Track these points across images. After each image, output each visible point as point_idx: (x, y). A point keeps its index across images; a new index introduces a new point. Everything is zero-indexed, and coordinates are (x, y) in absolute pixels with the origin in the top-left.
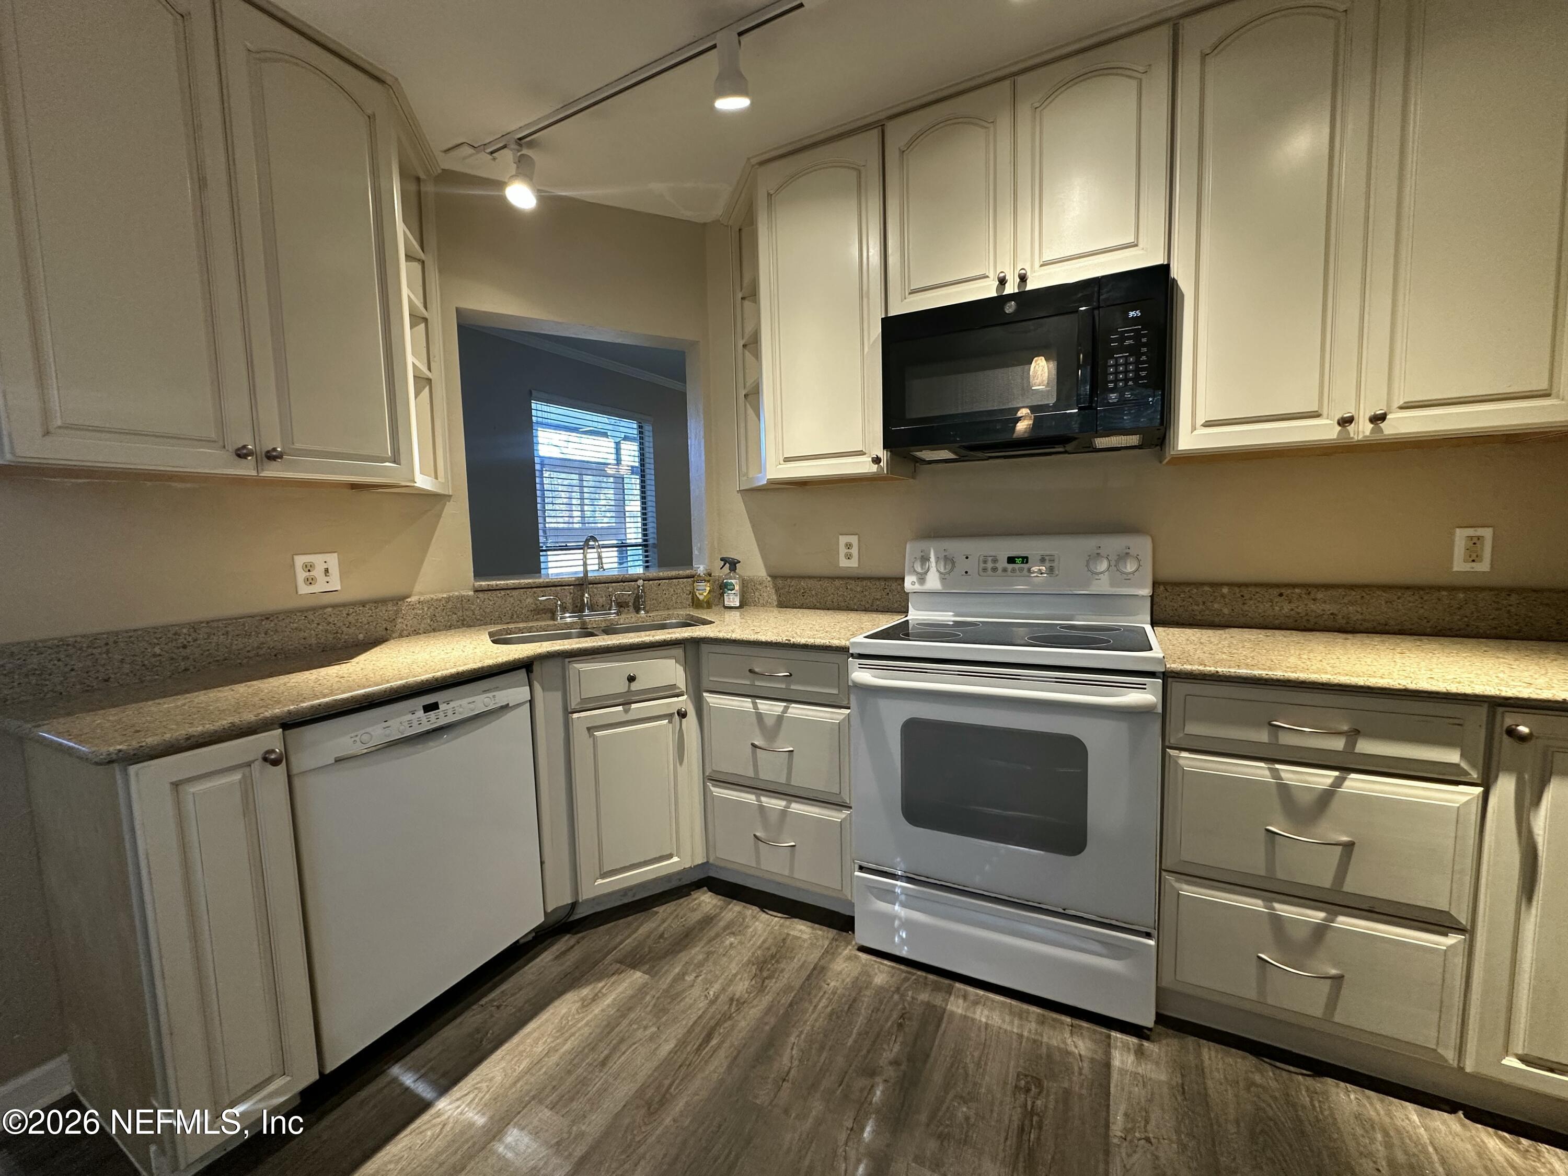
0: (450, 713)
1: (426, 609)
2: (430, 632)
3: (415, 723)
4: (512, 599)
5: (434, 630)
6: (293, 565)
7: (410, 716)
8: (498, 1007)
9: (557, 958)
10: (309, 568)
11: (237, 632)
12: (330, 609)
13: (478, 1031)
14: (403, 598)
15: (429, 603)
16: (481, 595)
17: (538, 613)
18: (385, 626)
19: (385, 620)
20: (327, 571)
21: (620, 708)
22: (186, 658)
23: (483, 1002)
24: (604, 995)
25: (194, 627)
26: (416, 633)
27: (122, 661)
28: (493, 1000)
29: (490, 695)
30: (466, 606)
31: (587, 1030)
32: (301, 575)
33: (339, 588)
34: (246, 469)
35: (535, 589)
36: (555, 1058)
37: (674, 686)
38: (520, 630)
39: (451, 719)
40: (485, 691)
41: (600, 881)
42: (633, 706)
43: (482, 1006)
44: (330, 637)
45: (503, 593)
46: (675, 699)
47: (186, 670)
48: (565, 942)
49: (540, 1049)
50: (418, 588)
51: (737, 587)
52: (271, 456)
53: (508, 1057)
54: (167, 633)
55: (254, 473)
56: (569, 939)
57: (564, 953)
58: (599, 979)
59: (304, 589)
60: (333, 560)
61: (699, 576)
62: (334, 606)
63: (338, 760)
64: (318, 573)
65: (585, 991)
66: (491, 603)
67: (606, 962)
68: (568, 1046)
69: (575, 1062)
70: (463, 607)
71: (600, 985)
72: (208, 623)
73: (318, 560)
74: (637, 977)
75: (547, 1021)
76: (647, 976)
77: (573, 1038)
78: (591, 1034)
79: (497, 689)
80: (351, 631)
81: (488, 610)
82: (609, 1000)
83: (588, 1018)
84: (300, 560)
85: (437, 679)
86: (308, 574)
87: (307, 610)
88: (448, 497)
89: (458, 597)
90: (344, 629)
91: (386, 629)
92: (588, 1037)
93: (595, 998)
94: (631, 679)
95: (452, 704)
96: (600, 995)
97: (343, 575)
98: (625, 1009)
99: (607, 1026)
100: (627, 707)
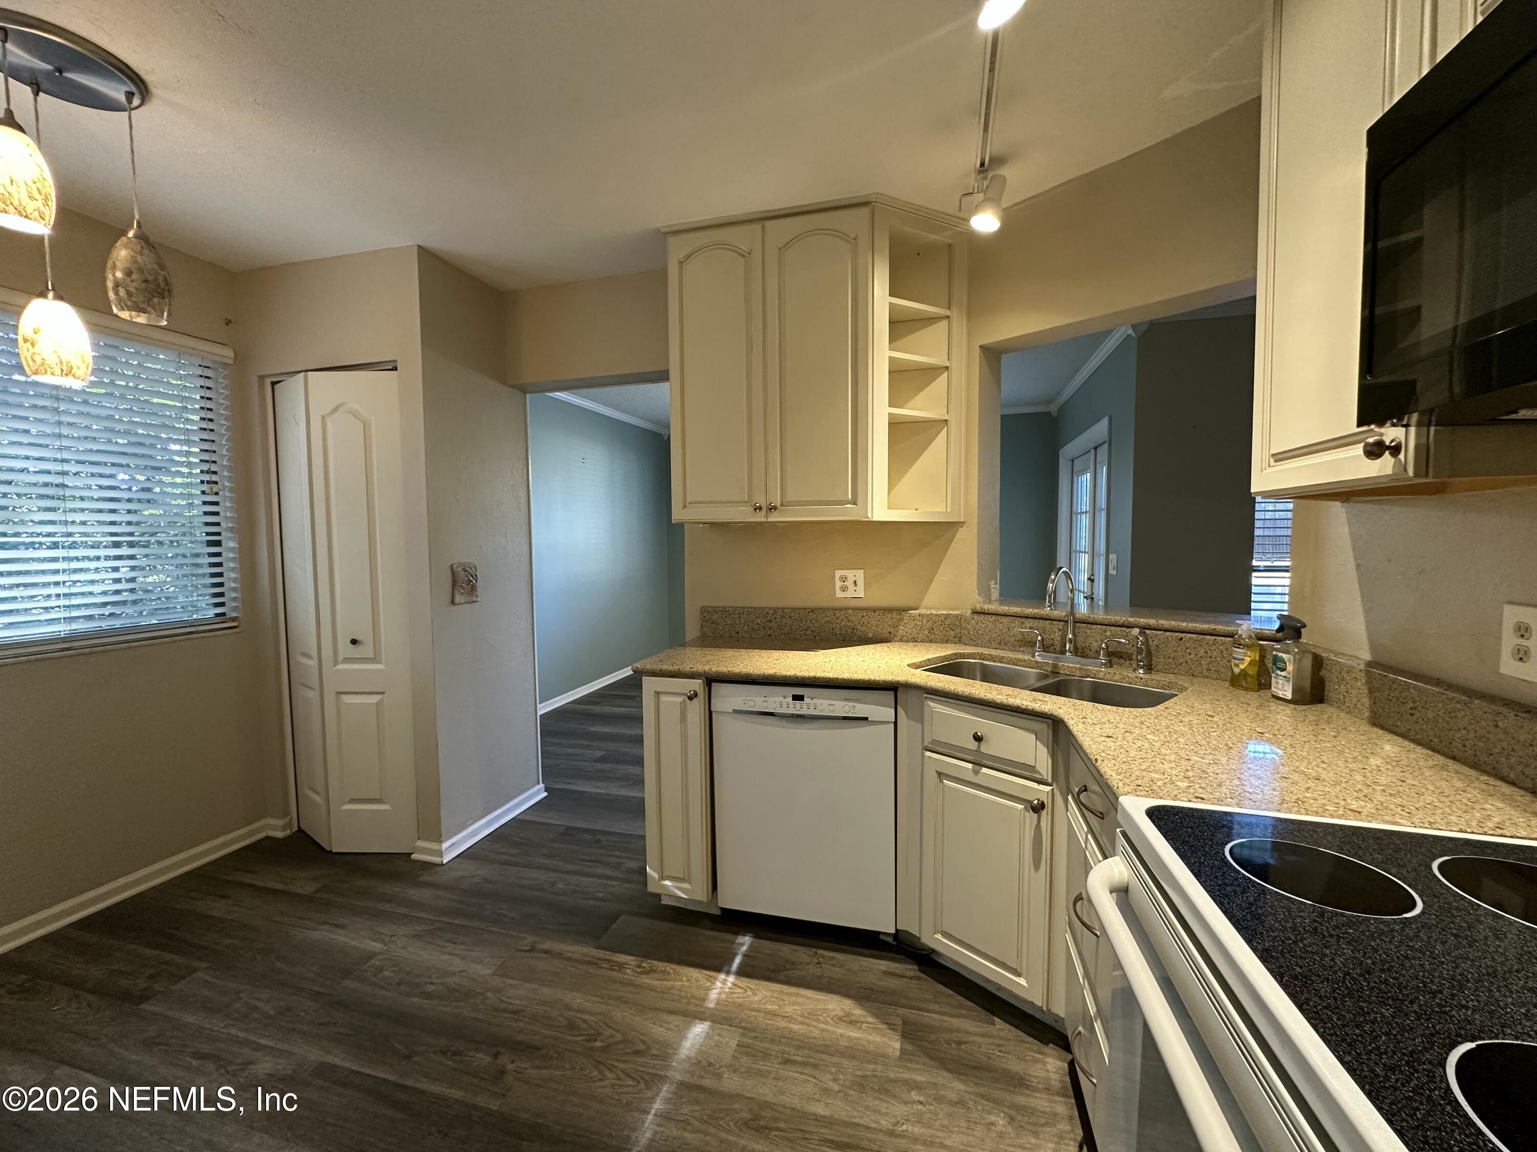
0: (812, 707)
1: (925, 622)
2: (927, 642)
3: (785, 705)
4: (1001, 625)
5: (931, 641)
6: (834, 577)
7: (782, 699)
8: (819, 963)
9: (886, 973)
10: (844, 579)
11: (795, 618)
12: (850, 611)
13: (793, 963)
14: (906, 610)
15: (929, 617)
16: (976, 617)
17: (1024, 645)
18: (889, 630)
19: (889, 625)
20: (855, 582)
21: (970, 766)
22: (770, 628)
23: (819, 951)
24: (860, 1028)
25: (775, 610)
26: (915, 640)
27: (744, 624)
28: (823, 956)
29: (851, 704)
30: (964, 625)
31: (816, 1033)
32: (838, 584)
33: (863, 596)
34: (760, 518)
35: (1024, 619)
36: (782, 1024)
37: (1032, 768)
38: (992, 658)
39: (812, 712)
40: (845, 700)
41: (939, 936)
42: (984, 770)
43: (816, 953)
44: (849, 631)
45: (994, 618)
46: (1035, 785)
47: (770, 635)
48: (910, 969)
49: (788, 1010)
50: (925, 603)
51: (1290, 668)
52: (772, 509)
53: (775, 995)
54: (763, 612)
55: (765, 520)
56: (915, 970)
57: (894, 975)
58: (876, 1015)
59: (839, 594)
60: (859, 575)
61: (1240, 636)
62: (854, 609)
63: (735, 711)
64: (849, 583)
65: (858, 1012)
66: (983, 626)
67: (900, 1011)
68: (795, 1027)
69: (782, 1040)
70: (961, 626)
71: (870, 1020)
72: (783, 609)
73: (850, 574)
74: (894, 1044)
75: (817, 1000)
76: (898, 1053)
77: (806, 1027)
78: (814, 1038)
79: (858, 701)
80: (864, 629)
81: (980, 632)
82: (854, 1034)
83: (829, 1028)
84: (839, 573)
85: (797, 678)
86: (843, 583)
87: (836, 610)
88: (961, 524)
89: (957, 616)
90: (859, 627)
91: (890, 633)
92: (808, 1037)
93: (853, 1023)
94: (978, 739)
95: (815, 701)
96: (858, 1025)
97: (867, 586)
98: (852, 1052)
99: (826, 1046)
100: (977, 767)
